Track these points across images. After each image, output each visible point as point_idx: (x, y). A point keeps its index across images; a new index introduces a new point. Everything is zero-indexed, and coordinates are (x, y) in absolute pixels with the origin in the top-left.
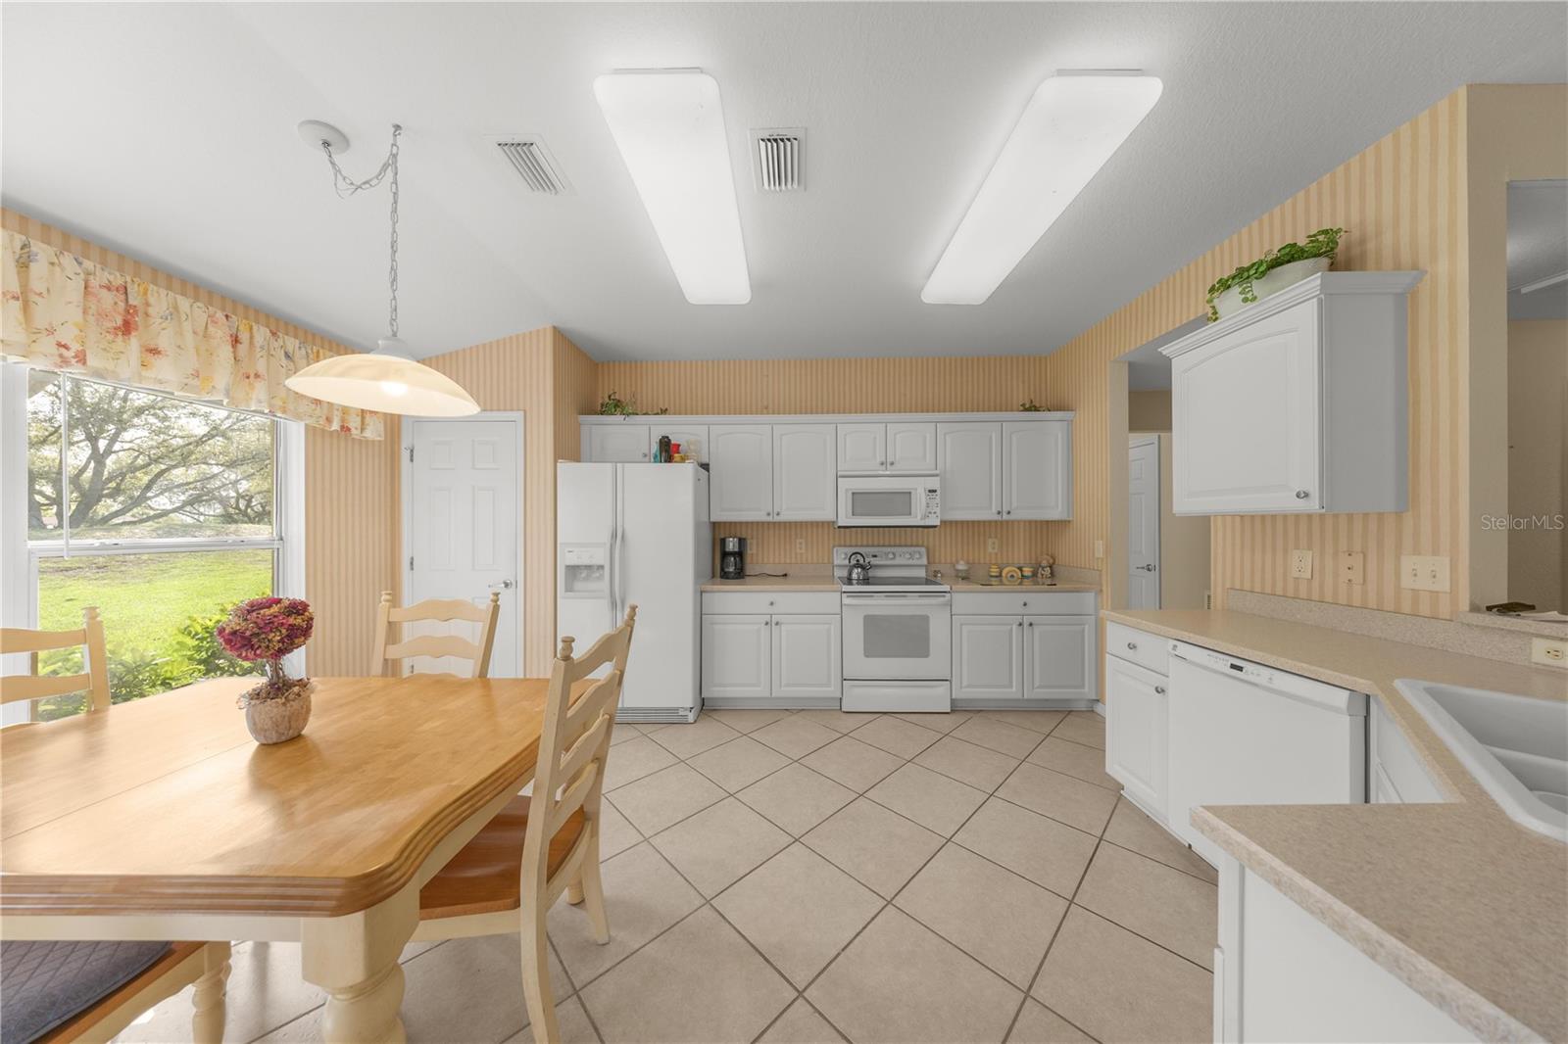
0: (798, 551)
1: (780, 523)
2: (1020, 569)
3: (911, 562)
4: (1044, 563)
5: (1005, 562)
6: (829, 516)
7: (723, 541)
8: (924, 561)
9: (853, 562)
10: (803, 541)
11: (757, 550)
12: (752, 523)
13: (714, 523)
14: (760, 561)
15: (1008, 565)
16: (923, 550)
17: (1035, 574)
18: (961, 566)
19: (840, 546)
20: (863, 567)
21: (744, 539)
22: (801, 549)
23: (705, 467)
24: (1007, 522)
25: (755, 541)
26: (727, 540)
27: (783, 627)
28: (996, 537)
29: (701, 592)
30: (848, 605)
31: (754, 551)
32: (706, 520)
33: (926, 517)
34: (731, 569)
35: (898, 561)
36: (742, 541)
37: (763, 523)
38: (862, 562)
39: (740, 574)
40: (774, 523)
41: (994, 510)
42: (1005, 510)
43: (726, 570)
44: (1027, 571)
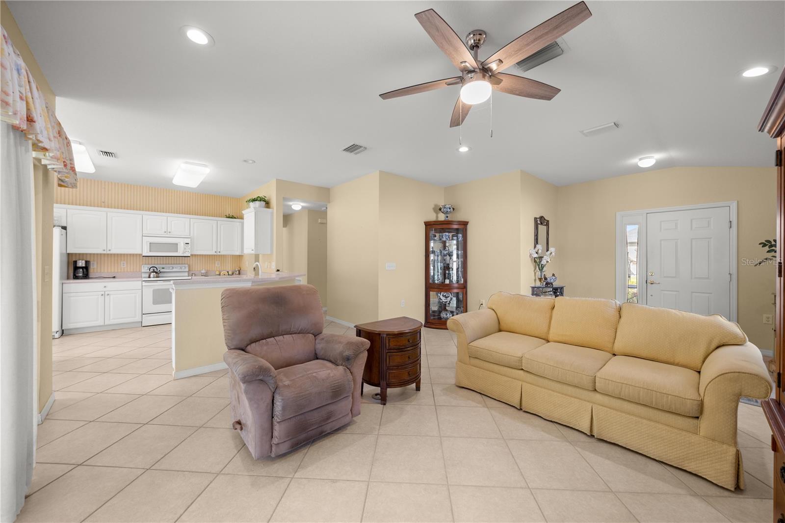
0: (122, 266)
1: (111, 254)
2: (228, 272)
3: (181, 270)
4: (237, 270)
5: (223, 269)
6: (139, 252)
7: (75, 262)
8: (187, 270)
9: (151, 270)
10: (125, 262)
11: (97, 266)
12: (94, 254)
13: (69, 254)
14: (99, 271)
15: (224, 271)
16: (187, 265)
17: (233, 274)
18: (203, 271)
19: (145, 264)
20: (156, 273)
21: (89, 261)
22: (124, 265)
23: (64, 228)
24: (219, 255)
25: (95, 263)
26: (78, 262)
27: (111, 296)
28: (219, 261)
29: (63, 284)
30: (144, 286)
31: (95, 267)
32: (65, 252)
33: (184, 252)
34: (81, 275)
35: (174, 270)
36: (87, 262)
37: (101, 254)
38: (156, 270)
39: (86, 276)
40: (108, 254)
41: (214, 251)
42: (218, 251)
43: (77, 275)
44: (230, 273)
